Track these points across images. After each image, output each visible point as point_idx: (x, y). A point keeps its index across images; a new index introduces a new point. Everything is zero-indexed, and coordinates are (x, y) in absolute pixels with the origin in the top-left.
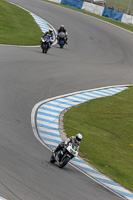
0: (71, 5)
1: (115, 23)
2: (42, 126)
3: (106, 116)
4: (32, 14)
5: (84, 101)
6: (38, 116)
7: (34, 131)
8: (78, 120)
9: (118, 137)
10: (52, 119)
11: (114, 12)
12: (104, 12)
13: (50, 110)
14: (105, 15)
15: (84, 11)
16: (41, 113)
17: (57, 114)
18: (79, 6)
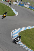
0: (21, 5)
1: (33, 10)
2: (14, 36)
3: (30, 34)
4: (11, 8)
5: (24, 30)
6: (13, 34)
7: (12, 37)
8: (23, 35)
9: (33, 39)
10: (16, 34)
11: (32, 7)
12: (30, 7)
13: (16, 32)
14: (30, 8)
15: (24, 7)
16: (13, 33)
17: (18, 33)
18: (23, 5)
